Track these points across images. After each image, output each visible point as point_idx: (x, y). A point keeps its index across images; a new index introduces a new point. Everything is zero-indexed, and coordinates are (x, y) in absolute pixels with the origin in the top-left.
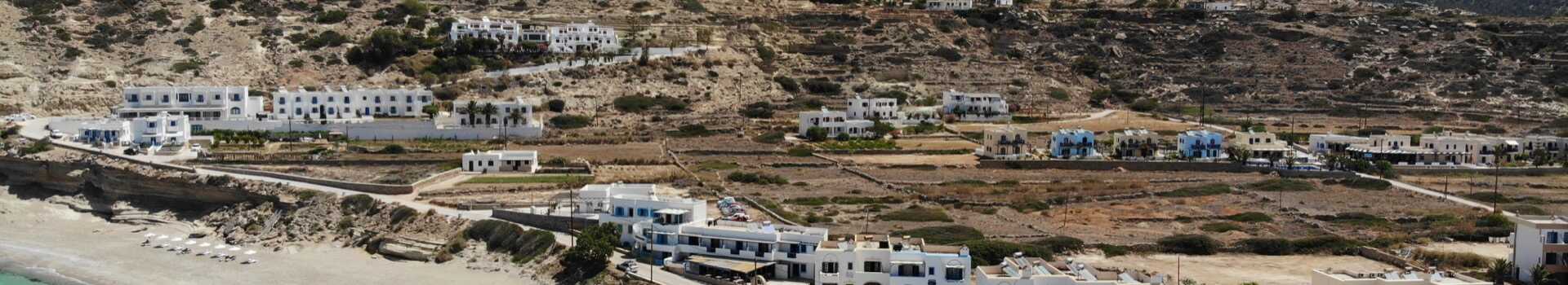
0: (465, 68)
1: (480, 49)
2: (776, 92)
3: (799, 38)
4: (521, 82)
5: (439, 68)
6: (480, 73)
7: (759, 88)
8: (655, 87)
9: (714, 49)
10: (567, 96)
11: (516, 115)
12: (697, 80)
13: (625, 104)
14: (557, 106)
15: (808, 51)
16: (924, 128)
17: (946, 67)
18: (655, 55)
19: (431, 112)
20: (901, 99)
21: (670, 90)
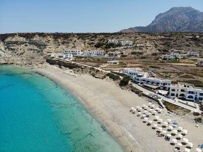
0: (110, 48)
1: (112, 45)
2: (158, 51)
3: (162, 42)
4: (117, 50)
5: (106, 48)
6: (112, 48)
7: (155, 51)
8: (138, 50)
9: (147, 44)
10: (124, 52)
11: (116, 55)
12: (144, 49)
13: (133, 53)
14: (122, 53)
15: (163, 45)
16: (184, 58)
17: (188, 47)
18: (138, 45)
19: (104, 54)
20: (180, 53)
21: (140, 51)
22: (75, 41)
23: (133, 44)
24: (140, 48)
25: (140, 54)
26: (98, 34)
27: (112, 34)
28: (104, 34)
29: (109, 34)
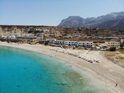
1: (38, 31)
2: (62, 35)
5: (35, 33)
6: (38, 33)
9: (57, 32)
10: (45, 35)
11: (41, 36)
15: (64, 32)
20: (72, 36)
22: (16, 30)
23: (50, 31)
24: (54, 33)
25: (54, 36)
26: (30, 26)
27: (38, 26)
28: (33, 26)
29: (36, 26)
